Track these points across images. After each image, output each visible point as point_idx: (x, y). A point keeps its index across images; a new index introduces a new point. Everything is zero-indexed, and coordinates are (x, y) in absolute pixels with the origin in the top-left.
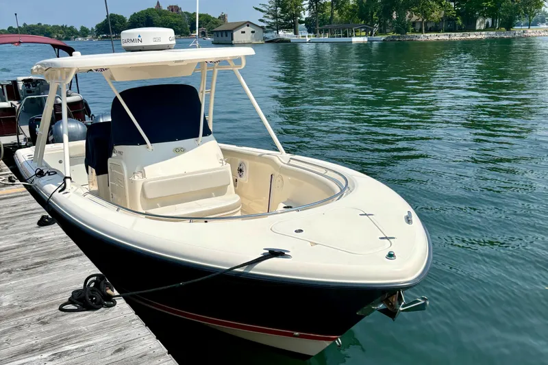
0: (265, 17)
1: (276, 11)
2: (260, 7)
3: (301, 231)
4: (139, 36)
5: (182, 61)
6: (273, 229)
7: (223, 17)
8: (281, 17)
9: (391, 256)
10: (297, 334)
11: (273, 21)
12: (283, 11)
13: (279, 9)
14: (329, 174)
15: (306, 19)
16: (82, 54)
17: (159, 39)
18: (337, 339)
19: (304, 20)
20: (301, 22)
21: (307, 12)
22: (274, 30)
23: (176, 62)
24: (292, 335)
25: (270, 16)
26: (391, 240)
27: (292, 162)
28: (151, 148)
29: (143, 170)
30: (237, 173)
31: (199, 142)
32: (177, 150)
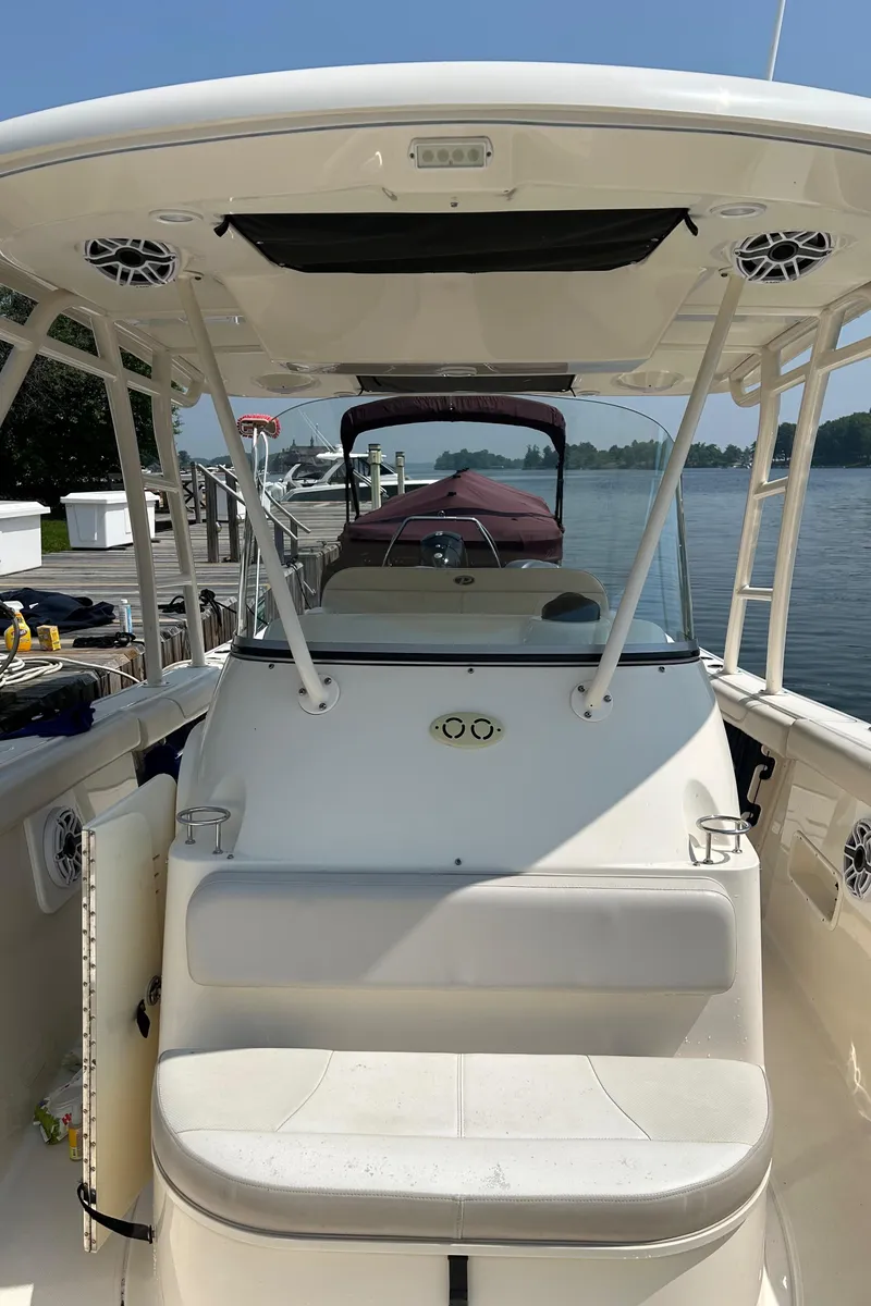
28: (316, 692)
29: (240, 804)
30: (841, 864)
31: (595, 699)
32: (454, 728)
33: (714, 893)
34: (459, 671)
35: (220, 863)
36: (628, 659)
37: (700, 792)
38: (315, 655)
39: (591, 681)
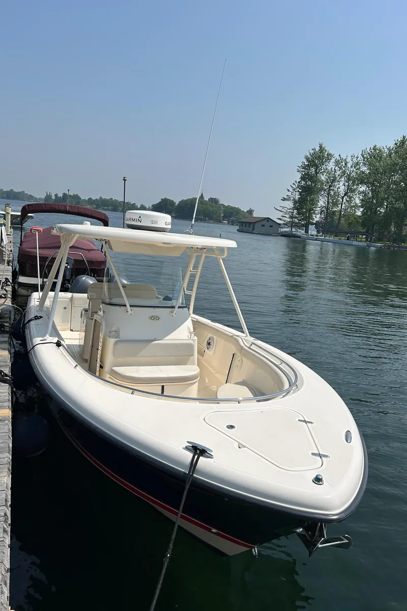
0: (283, 216)
1: (293, 212)
2: (280, 209)
3: (232, 427)
4: (140, 217)
5: (170, 244)
6: (206, 419)
7: (250, 212)
8: (296, 218)
9: (318, 480)
10: (214, 531)
11: (289, 220)
12: (298, 213)
13: (295, 211)
14: (283, 366)
15: (317, 221)
16: (91, 225)
17: (156, 223)
18: (254, 548)
19: (315, 222)
20: (313, 224)
21: (318, 216)
22: (289, 227)
23: (164, 243)
24: (210, 530)
25: (287, 216)
26: (323, 458)
27: (253, 347)
28: (130, 312)
29: (119, 330)
30: (206, 345)
31: (174, 314)
32: (153, 318)
33: (192, 342)
34: (153, 309)
35: (118, 339)
36: (179, 307)
37: (189, 328)
38: (130, 306)
39: (174, 311)
